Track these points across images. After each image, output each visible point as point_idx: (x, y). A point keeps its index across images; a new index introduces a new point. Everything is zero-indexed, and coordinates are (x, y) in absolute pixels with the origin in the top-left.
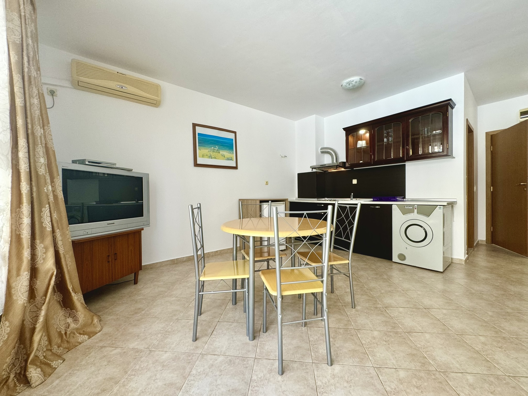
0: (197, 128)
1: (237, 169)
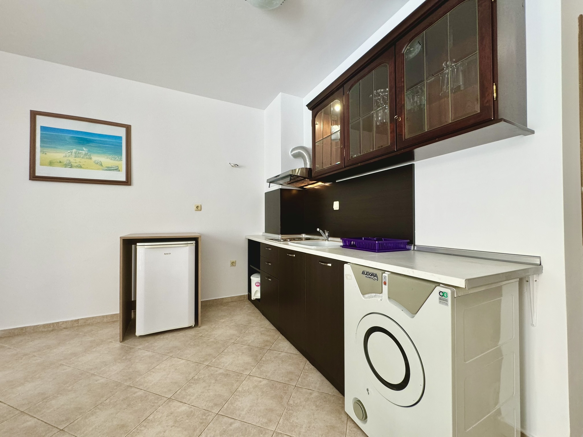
0: (38, 118)
1: (130, 185)
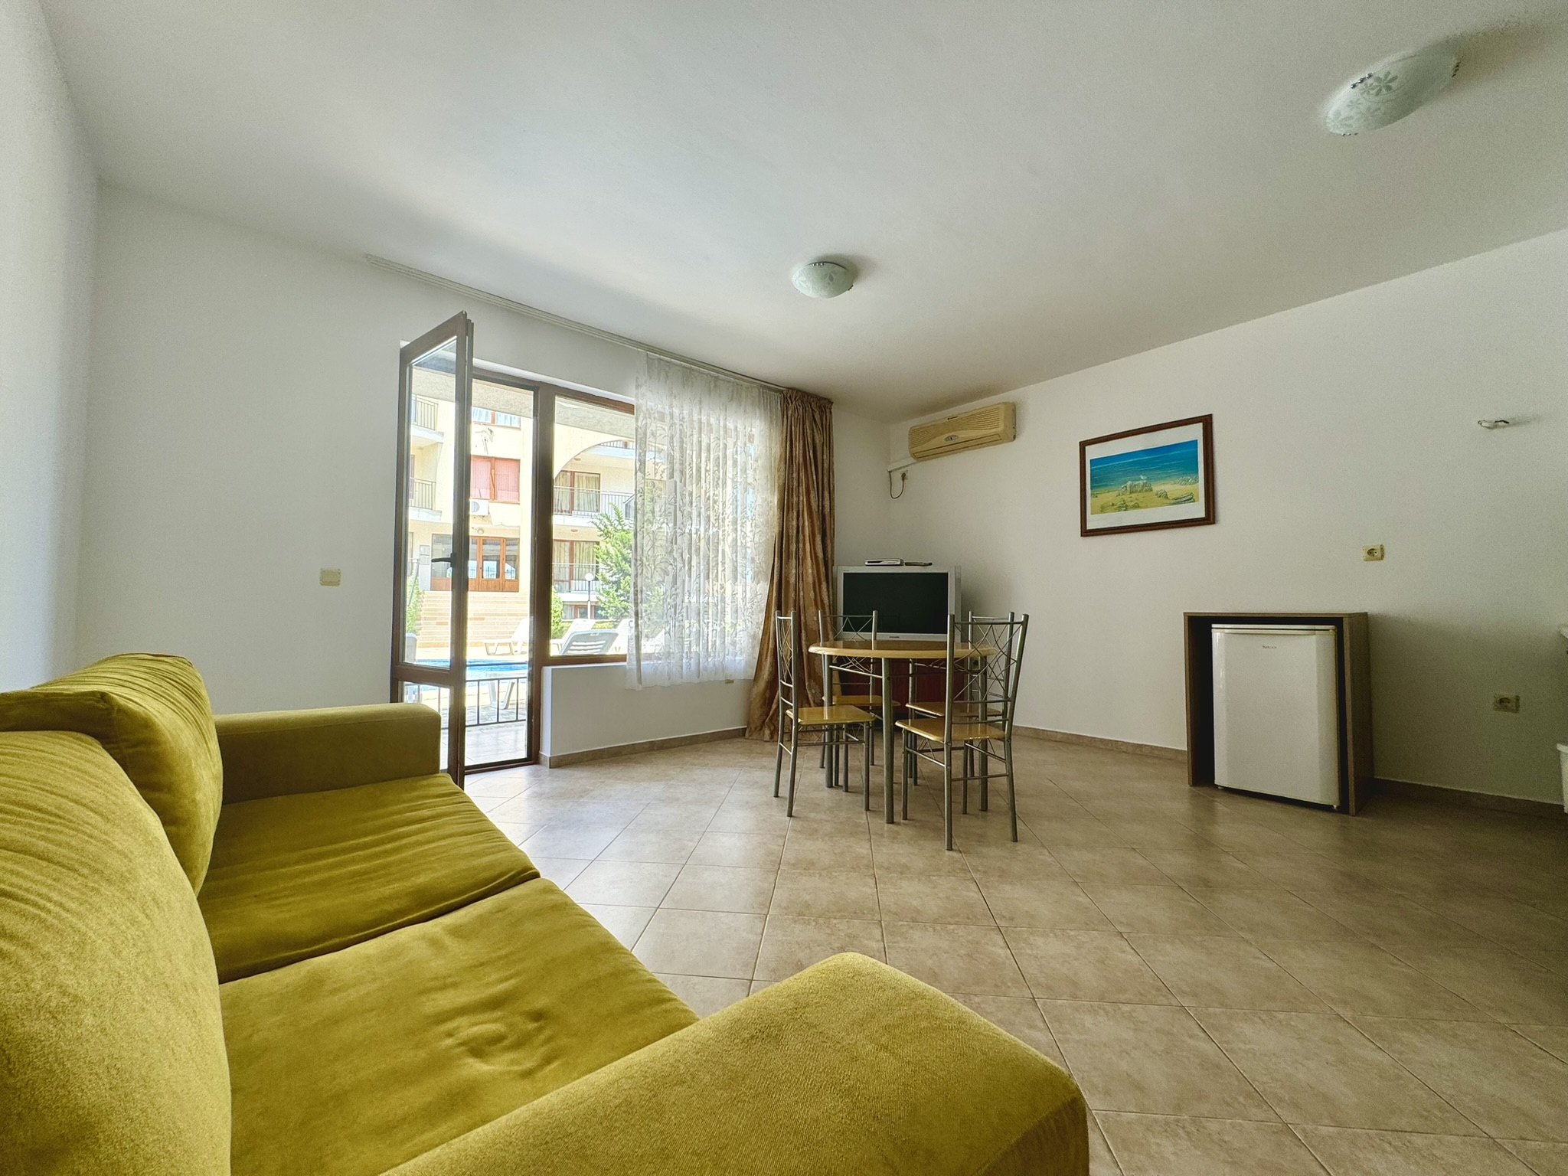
0: (1089, 448)
1: (1214, 523)
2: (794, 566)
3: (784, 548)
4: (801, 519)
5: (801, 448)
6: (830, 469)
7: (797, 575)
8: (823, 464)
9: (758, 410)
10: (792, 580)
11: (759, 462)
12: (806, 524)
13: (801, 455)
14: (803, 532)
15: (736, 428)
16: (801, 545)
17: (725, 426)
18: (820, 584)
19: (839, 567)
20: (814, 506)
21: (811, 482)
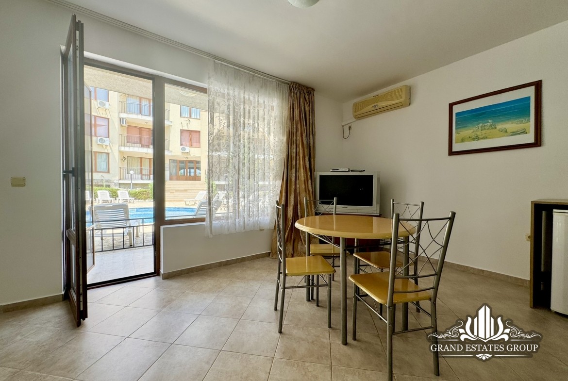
0: (455, 107)
1: (541, 146)
2: (294, 172)
3: (289, 163)
4: (298, 148)
5: (298, 112)
6: (313, 124)
7: (296, 177)
8: (309, 121)
9: (276, 93)
10: (293, 179)
11: (277, 119)
12: (301, 151)
13: (298, 116)
14: (299, 156)
15: (264, 102)
16: (298, 162)
17: (258, 101)
18: (308, 181)
19: (318, 173)
20: (305, 142)
21: (303, 130)
